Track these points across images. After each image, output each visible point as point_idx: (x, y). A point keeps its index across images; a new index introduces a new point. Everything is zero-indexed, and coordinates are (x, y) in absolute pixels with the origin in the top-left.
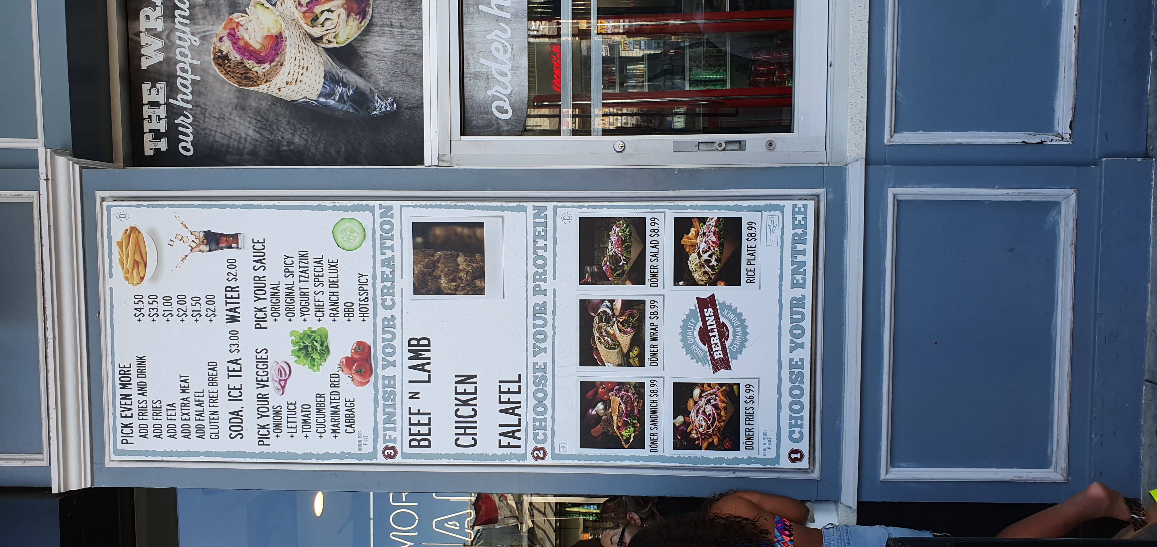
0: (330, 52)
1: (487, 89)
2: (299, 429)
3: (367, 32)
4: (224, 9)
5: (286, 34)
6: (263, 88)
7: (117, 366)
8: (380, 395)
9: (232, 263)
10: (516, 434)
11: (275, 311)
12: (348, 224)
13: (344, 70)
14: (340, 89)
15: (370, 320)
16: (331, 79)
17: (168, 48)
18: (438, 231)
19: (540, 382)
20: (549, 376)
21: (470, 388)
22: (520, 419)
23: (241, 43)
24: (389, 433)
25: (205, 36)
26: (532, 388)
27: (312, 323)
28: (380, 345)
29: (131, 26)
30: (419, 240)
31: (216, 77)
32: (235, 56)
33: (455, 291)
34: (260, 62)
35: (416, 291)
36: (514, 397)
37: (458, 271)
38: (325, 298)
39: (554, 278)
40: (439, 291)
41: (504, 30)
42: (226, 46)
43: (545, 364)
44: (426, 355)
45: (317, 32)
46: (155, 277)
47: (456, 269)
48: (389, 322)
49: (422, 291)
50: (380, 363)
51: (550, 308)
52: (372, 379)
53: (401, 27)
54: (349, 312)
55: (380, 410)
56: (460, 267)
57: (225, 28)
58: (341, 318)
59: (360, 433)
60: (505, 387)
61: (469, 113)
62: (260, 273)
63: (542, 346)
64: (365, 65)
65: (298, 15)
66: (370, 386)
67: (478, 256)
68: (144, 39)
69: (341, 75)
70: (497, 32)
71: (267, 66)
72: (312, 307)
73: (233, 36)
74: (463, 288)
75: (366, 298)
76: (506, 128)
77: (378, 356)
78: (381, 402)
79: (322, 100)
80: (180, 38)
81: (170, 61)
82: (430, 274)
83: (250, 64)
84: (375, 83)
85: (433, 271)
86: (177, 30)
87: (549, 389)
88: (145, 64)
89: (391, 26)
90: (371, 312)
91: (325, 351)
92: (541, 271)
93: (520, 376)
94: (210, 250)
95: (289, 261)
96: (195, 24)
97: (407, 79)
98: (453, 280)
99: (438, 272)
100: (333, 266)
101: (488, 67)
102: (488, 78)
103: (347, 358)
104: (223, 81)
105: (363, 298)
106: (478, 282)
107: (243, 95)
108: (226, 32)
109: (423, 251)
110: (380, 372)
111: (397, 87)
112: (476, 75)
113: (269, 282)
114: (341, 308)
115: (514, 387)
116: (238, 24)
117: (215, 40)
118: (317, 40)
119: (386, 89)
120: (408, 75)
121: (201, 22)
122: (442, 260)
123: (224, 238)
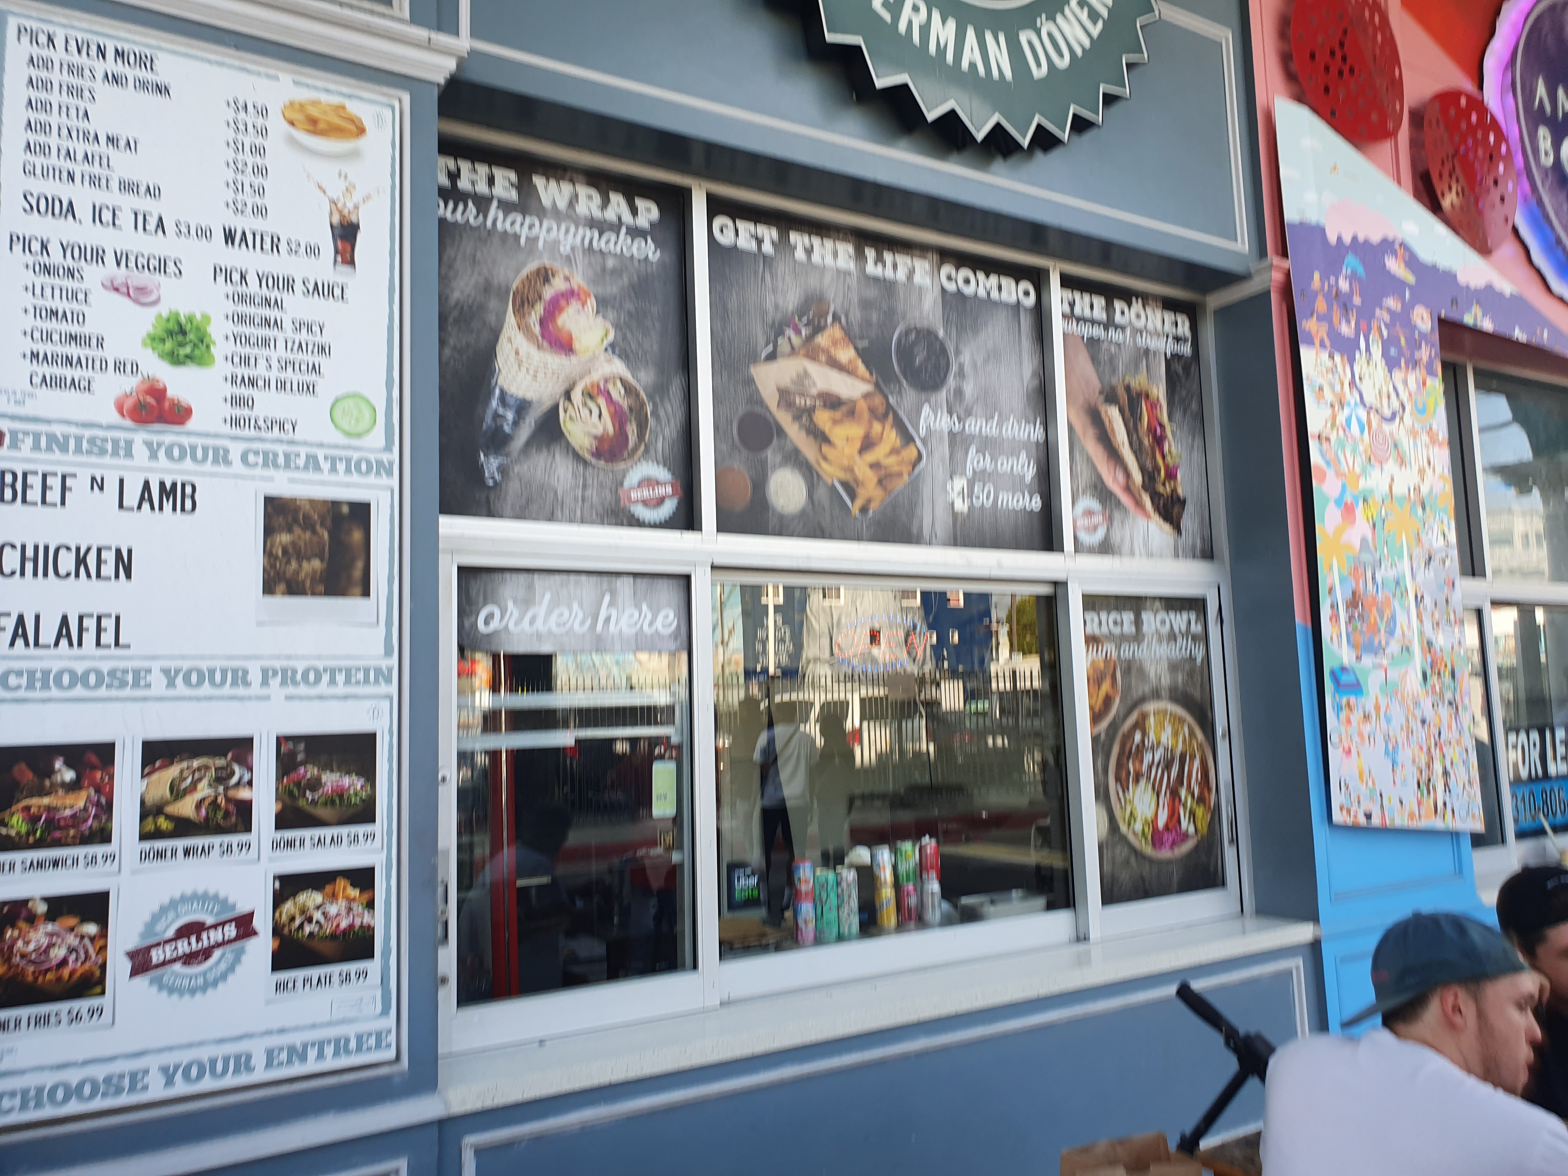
0: (554, 410)
1: (515, 602)
2: (40, 302)
3: (577, 457)
4: (600, 290)
5: (574, 359)
6: (511, 319)
7: (154, 52)
8: (100, 433)
9: (313, 251)
10: (20, 642)
11: (242, 299)
12: (367, 414)
13: (533, 424)
14: (510, 416)
15: (226, 429)
16: (522, 407)
17: (556, 213)
18: (357, 536)
19: (117, 679)
20: (127, 692)
21: (108, 569)
22: (49, 646)
23: (563, 303)
24: (29, 441)
25: (571, 261)
26: (105, 667)
27: (221, 348)
28: (185, 441)
29: (581, 177)
30: (345, 509)
31: (524, 264)
32: (548, 293)
33: (268, 553)
34: (542, 322)
35: (269, 501)
36: (89, 638)
37: (299, 559)
38: (261, 371)
39: (289, 698)
40: (269, 531)
41: (582, 623)
42: (558, 284)
43: (148, 686)
44: (168, 506)
45: (577, 396)
46: (292, 142)
47: (300, 558)
48: (221, 457)
49: (269, 508)
50: (155, 438)
51: (241, 691)
52: (128, 423)
53: (583, 500)
54: (237, 401)
55: (73, 430)
56: (305, 564)
57: (579, 287)
58: (228, 390)
59: (31, 395)
60: (108, 624)
61: (484, 576)
62: (298, 287)
63: (179, 680)
64: (539, 449)
65: (596, 376)
66: (114, 417)
67: (321, 588)
68: (567, 188)
69: (527, 420)
70: (580, 615)
71: (537, 329)
72: (247, 350)
73: (570, 294)
74: (273, 566)
75: (260, 428)
76: (467, 624)
77: (168, 435)
78: (87, 433)
79: (497, 392)
80: (567, 231)
81: (541, 212)
82: (296, 520)
83: (539, 309)
84: (517, 461)
85: (300, 525)
86: (577, 229)
87: (103, 692)
88: (539, 181)
89: (585, 486)
90: (237, 432)
91: (175, 359)
92: (299, 677)
93: (128, 646)
94: (332, 226)
95: (316, 329)
96: (584, 253)
97: (524, 501)
98: (285, 551)
99: (298, 531)
100: (310, 389)
101: (540, 603)
102: (527, 602)
103: (164, 391)
104: (518, 271)
105: (261, 423)
106: (282, 587)
107: (502, 293)
108: (576, 288)
109: (328, 512)
110: (140, 437)
111: (513, 487)
112: (530, 587)
113: (287, 298)
114: (245, 391)
115: (108, 637)
116: (584, 304)
117: (567, 272)
118: (568, 395)
119: (511, 474)
120: (529, 501)
121: (586, 261)
122: (315, 539)
123: (349, 248)
